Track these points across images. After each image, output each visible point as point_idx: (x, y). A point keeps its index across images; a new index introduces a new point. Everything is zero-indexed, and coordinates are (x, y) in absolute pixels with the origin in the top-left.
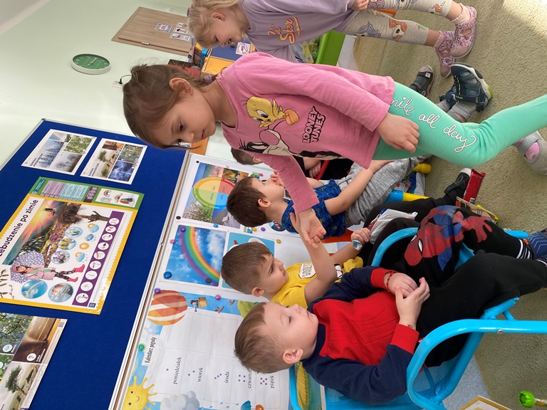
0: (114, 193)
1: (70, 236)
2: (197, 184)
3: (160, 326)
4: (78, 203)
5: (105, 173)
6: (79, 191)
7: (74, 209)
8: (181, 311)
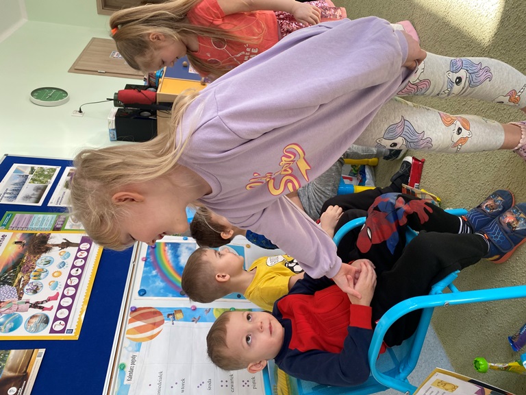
1: (42, 266)
3: (139, 344)
4: (47, 232)
7: (44, 239)
8: (159, 326)
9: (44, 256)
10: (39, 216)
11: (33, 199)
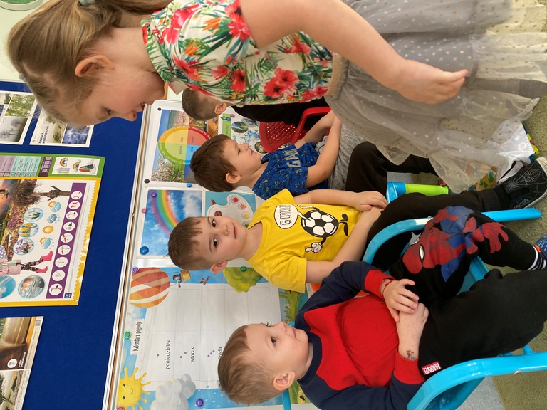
0: (71, 160)
1: (31, 220)
2: (162, 137)
3: (143, 310)
4: (32, 178)
5: (57, 138)
6: (32, 163)
7: (30, 186)
8: (164, 289)
9: (31, 207)
10: (22, 158)
11: (12, 137)
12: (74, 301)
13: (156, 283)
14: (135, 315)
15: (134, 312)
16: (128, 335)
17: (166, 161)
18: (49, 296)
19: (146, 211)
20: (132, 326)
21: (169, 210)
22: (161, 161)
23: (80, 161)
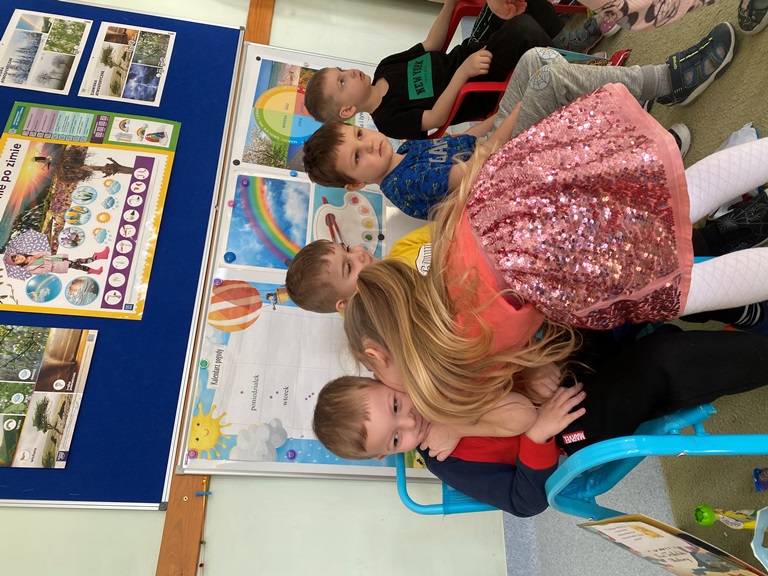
0: (135, 124)
1: (80, 202)
2: (260, 100)
3: (226, 334)
4: (82, 145)
5: (115, 89)
6: (81, 123)
7: (78, 155)
8: (254, 310)
9: (81, 185)
10: (67, 115)
11: (54, 82)
12: (137, 314)
13: (244, 301)
14: (214, 340)
15: (214, 336)
16: (204, 364)
17: (263, 135)
18: (105, 305)
19: (234, 205)
20: (211, 353)
21: (265, 206)
22: (257, 136)
23: (147, 126)
